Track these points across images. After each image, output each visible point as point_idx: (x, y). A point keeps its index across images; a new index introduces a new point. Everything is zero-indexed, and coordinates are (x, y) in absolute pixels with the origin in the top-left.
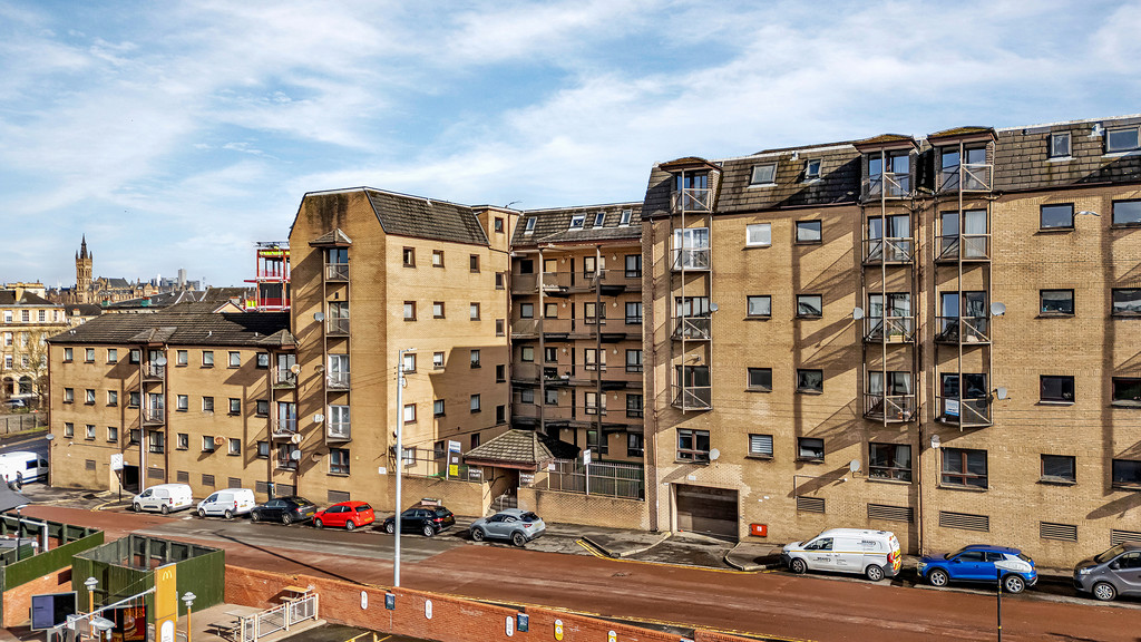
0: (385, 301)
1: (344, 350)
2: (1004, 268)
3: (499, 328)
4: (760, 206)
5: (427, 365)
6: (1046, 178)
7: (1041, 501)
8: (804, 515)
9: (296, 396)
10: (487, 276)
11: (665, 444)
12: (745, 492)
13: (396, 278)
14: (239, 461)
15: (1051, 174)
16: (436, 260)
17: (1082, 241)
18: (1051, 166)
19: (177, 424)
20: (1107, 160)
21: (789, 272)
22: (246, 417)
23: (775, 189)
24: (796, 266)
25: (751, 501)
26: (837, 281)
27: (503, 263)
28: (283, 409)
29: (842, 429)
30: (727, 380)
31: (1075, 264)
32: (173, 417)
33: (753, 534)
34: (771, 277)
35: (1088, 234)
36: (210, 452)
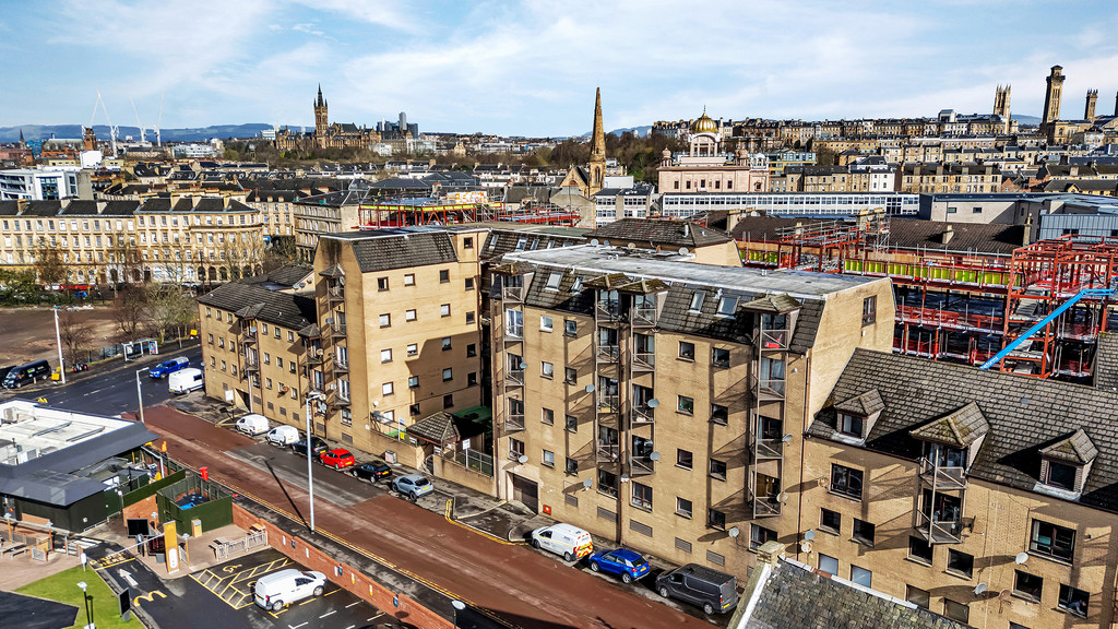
0: (363, 318)
1: (344, 345)
2: (662, 377)
3: (470, 317)
4: (546, 305)
5: (401, 356)
6: (683, 323)
7: (676, 525)
8: (568, 506)
9: (323, 368)
10: (457, 282)
11: (504, 446)
12: (541, 485)
13: (371, 301)
14: (298, 403)
15: (686, 321)
16: (409, 280)
17: (698, 369)
18: (689, 315)
19: (265, 371)
20: (715, 319)
21: (562, 352)
22: (300, 375)
23: (557, 294)
24: (566, 349)
25: (544, 491)
26: (584, 363)
27: (473, 270)
28: (317, 375)
29: (586, 458)
30: (533, 415)
31: (695, 383)
32: (263, 366)
33: (544, 512)
34: (553, 352)
35: (701, 366)
36: (283, 393)
